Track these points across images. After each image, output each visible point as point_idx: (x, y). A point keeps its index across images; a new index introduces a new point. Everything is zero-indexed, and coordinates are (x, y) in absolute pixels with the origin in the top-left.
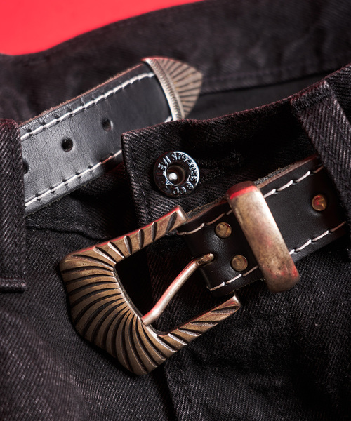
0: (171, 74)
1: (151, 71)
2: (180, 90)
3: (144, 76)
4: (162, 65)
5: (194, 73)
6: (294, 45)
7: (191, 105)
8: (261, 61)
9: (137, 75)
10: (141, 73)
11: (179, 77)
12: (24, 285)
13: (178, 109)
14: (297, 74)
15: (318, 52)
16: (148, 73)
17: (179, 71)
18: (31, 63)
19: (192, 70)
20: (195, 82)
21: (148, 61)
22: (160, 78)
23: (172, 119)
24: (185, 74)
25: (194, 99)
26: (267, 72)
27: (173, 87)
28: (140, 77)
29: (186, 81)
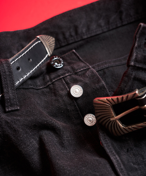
0: (45, 40)
1: (40, 40)
2: (49, 45)
3: (38, 42)
4: (43, 37)
5: (52, 38)
6: (113, 17)
7: (53, 49)
8: (103, 24)
9: (36, 42)
10: (37, 41)
11: (48, 41)
12: (19, 108)
13: (49, 51)
14: (114, 27)
15: (121, 19)
16: (39, 41)
17: (48, 38)
18: (29, 32)
19: (51, 37)
20: (53, 41)
21: (38, 37)
22: (43, 42)
23: (48, 55)
24: (50, 39)
25: (53, 47)
26: (105, 28)
27: (47, 44)
28: (37, 43)
29: (50, 41)
